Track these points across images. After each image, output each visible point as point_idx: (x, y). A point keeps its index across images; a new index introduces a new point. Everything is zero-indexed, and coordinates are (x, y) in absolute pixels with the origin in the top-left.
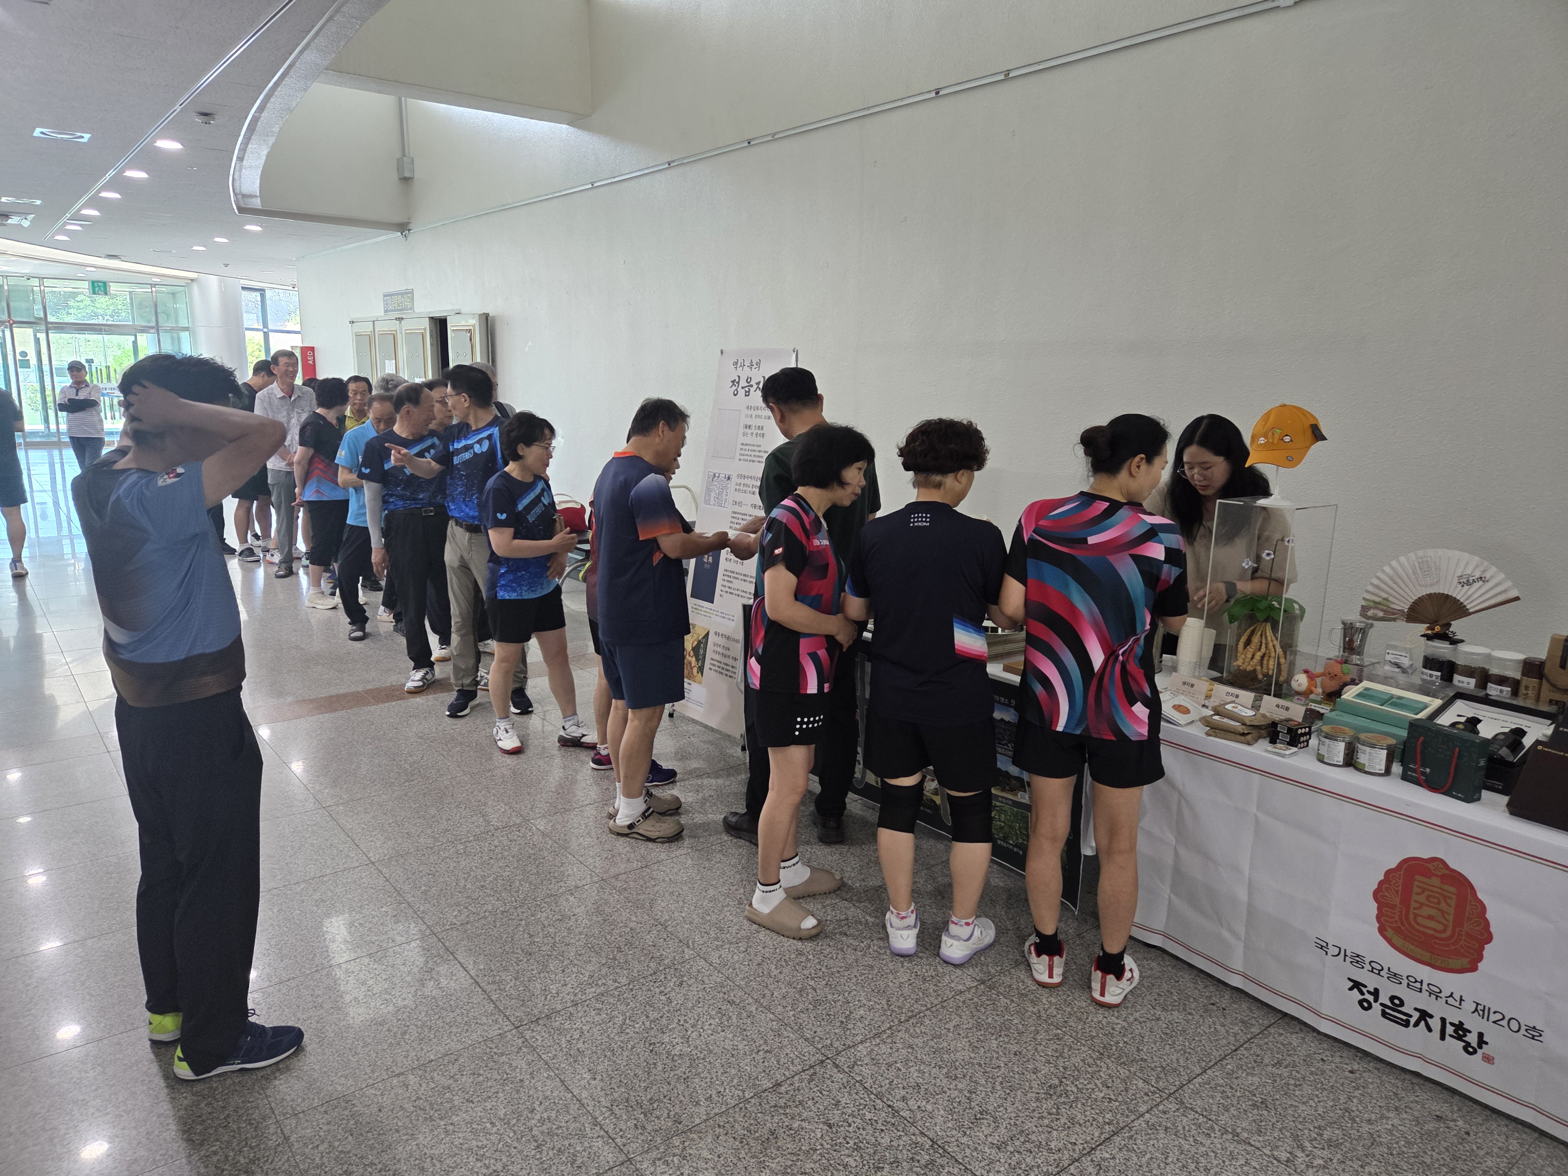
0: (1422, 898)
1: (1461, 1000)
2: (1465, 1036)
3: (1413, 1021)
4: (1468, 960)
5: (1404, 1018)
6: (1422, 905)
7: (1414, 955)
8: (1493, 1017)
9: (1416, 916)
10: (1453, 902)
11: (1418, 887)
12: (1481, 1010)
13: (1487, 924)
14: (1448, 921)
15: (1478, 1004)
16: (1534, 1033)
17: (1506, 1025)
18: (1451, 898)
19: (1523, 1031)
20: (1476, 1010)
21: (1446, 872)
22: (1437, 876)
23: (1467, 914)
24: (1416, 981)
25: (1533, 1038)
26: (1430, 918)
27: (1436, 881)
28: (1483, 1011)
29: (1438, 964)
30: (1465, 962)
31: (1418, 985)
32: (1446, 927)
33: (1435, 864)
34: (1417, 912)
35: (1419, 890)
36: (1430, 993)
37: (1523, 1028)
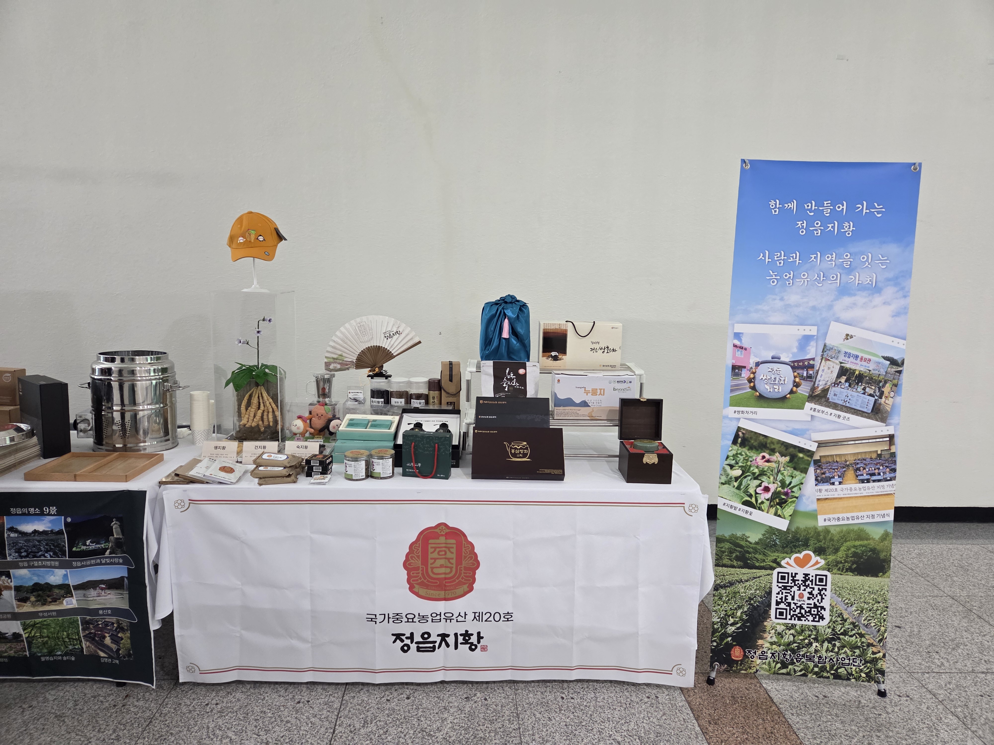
0: (435, 555)
1: (465, 615)
2: (470, 639)
3: (437, 645)
4: (467, 585)
5: (431, 645)
6: (435, 559)
7: (434, 597)
8: (485, 617)
9: (432, 568)
10: (454, 550)
11: (432, 548)
12: (478, 617)
13: (476, 555)
14: (452, 564)
15: (475, 613)
16: (508, 617)
17: (492, 619)
18: (453, 548)
19: (502, 619)
20: (475, 617)
21: (448, 531)
22: (442, 535)
23: (463, 554)
24: (437, 615)
25: (508, 621)
26: (442, 566)
27: (442, 540)
28: (479, 616)
29: (450, 596)
30: (465, 587)
31: (438, 617)
32: (451, 568)
33: (440, 528)
34: (433, 566)
35: (433, 550)
36: (446, 619)
37: (502, 616)
